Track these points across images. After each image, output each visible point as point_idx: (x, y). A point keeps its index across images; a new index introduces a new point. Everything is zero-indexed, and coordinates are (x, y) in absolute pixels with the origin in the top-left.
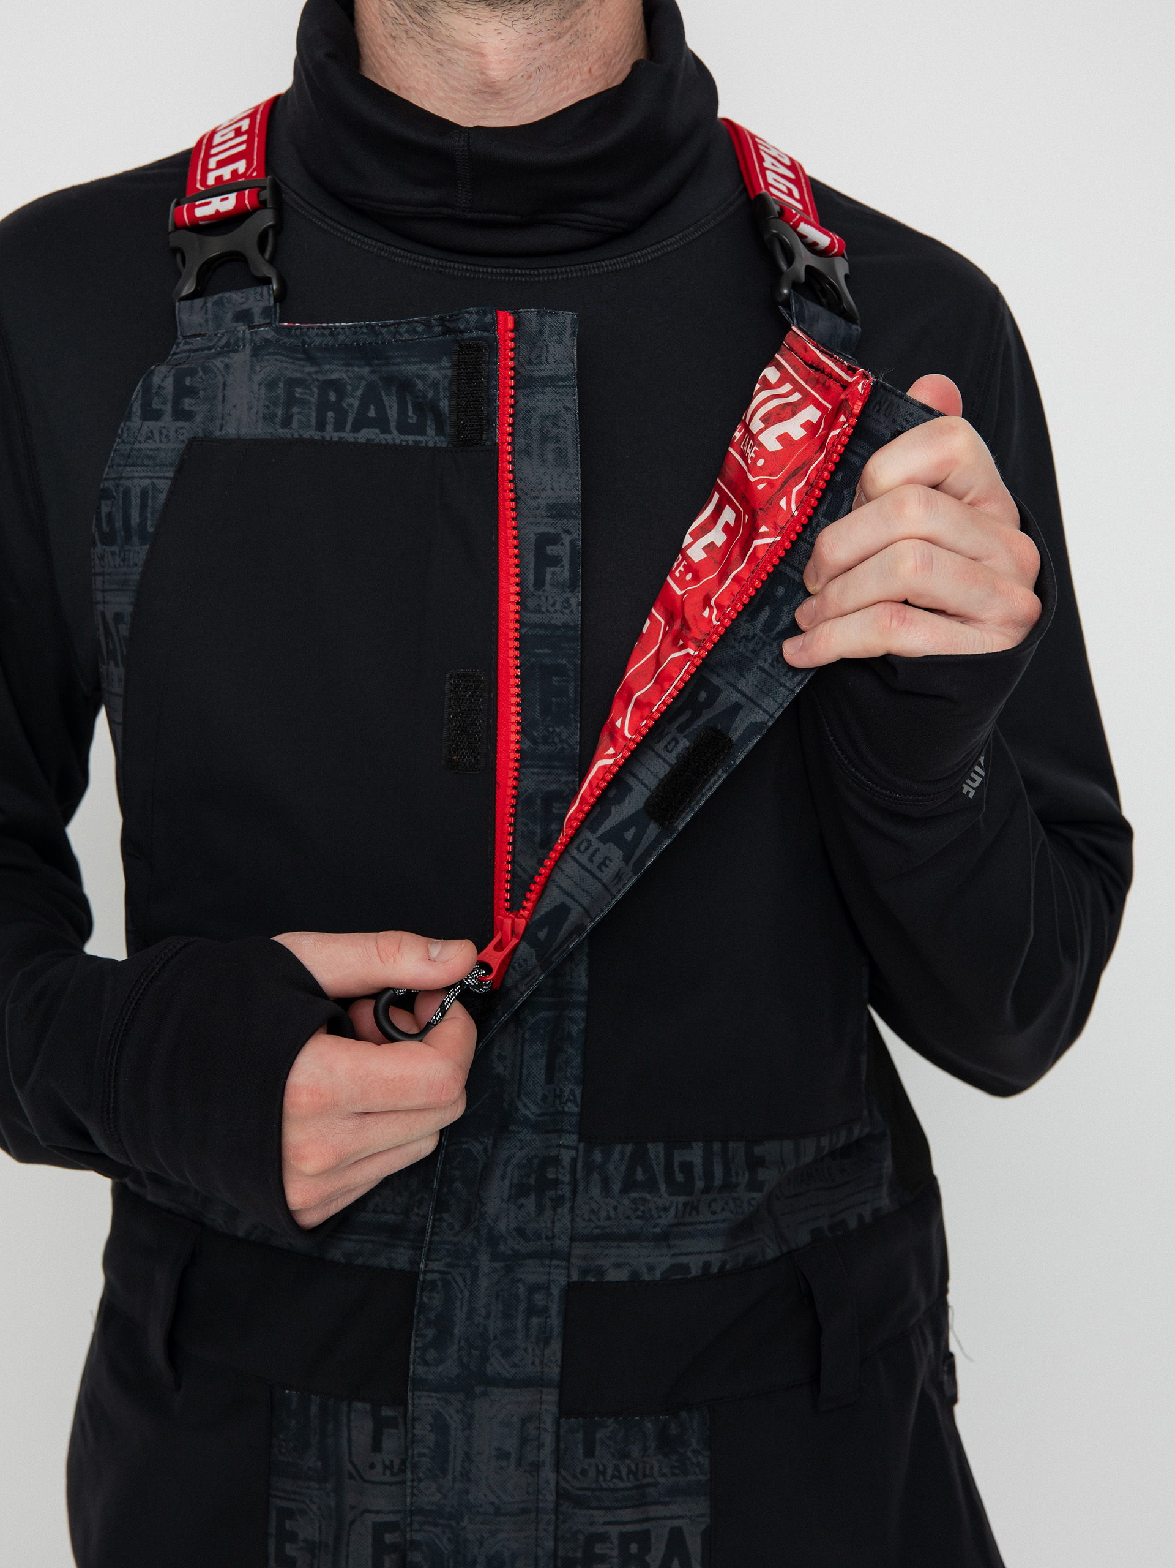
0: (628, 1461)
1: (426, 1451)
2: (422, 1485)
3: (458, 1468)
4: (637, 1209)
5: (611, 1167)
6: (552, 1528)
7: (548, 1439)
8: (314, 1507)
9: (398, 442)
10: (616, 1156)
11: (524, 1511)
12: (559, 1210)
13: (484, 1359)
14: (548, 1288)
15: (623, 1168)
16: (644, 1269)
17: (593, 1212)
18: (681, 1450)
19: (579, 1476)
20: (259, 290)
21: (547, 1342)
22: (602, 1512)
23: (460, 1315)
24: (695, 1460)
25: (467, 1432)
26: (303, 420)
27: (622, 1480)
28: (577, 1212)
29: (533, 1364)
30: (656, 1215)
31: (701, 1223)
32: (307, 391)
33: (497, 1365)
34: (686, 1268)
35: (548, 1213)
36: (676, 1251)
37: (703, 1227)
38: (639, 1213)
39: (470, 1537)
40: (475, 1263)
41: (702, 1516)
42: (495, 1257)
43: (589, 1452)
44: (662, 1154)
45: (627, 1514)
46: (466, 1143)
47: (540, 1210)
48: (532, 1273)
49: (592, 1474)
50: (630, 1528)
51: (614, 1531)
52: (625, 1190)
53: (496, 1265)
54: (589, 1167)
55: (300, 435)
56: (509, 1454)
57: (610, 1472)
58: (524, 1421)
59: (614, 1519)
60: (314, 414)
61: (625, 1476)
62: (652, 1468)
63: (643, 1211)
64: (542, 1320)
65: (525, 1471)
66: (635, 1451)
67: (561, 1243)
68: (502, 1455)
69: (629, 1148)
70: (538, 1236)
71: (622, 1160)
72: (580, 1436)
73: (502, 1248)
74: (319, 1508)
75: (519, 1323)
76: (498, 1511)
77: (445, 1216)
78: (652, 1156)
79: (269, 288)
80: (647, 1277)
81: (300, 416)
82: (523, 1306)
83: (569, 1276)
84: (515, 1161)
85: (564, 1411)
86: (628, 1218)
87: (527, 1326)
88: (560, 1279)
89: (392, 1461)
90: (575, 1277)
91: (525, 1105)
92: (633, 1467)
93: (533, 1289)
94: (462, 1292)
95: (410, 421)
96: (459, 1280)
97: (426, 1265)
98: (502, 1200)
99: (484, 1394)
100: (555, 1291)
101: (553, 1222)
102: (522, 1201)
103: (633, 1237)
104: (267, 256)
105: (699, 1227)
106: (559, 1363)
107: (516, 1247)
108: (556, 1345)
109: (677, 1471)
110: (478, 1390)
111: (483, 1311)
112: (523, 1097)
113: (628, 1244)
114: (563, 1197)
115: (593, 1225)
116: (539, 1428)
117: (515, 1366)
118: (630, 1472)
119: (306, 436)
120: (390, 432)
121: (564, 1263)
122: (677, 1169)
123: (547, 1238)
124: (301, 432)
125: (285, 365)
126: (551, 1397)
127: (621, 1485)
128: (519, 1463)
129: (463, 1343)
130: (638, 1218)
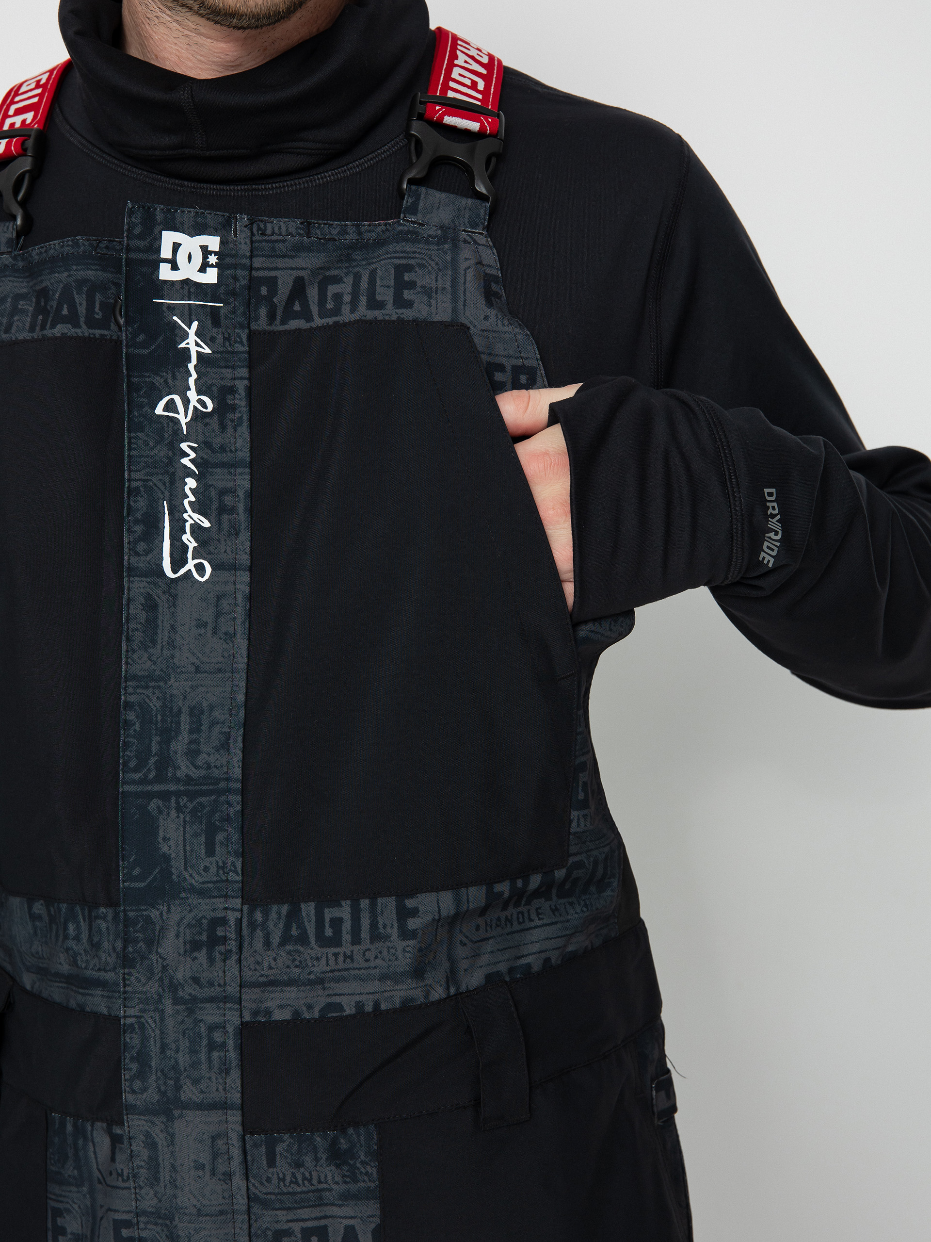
0: (302, 1170)
1: (143, 1164)
2: (143, 1191)
3: (168, 1178)
4: (294, 960)
5: (271, 924)
6: (246, 1226)
7: (236, 1152)
8: (76, 1207)
9: (87, 334)
10: (273, 915)
11: (221, 1213)
12: (228, 962)
13: (178, 1088)
14: (224, 1027)
15: (281, 925)
16: (305, 1009)
17: (258, 963)
18: (352, 1162)
19: (265, 1183)
20: (7, 224)
21: (227, 1072)
22: (284, 1212)
23: (154, 1048)
24: (363, 1170)
25: (171, 1148)
26: (20, 325)
27: (299, 1186)
28: (244, 963)
29: (217, 1090)
30: (310, 965)
31: (354, 969)
32: (29, 302)
33: (189, 1092)
34: (339, 1007)
35: (219, 964)
36: (331, 992)
37: (357, 972)
38: (297, 963)
39: (180, 1233)
40: (161, 1007)
41: (372, 1216)
42: (176, 1001)
43: (271, 1163)
44: (313, 912)
45: (305, 1213)
46: (145, 910)
47: (211, 960)
48: (210, 1015)
49: (275, 1181)
50: (309, 1224)
51: (296, 1227)
52: (282, 944)
53: (177, 1007)
54: (253, 926)
55: (16, 338)
56: (204, 1165)
57: (288, 1179)
58: (214, 1139)
59: (295, 1218)
60: (29, 320)
61: (301, 1182)
62: (326, 1176)
63: (300, 961)
64: (222, 1054)
65: (219, 1180)
66: (308, 1160)
67: (232, 989)
68: (200, 1167)
69: (285, 909)
70: (211, 984)
71: (279, 918)
72: (263, 1149)
73: (181, 993)
74: (79, 1207)
75: (203, 1056)
76: (199, 1213)
77: (132, 970)
78: (304, 914)
79: (14, 223)
80: (307, 1015)
81: (18, 323)
82: (205, 1042)
83: (241, 1016)
84: (186, 922)
85: (248, 1128)
86: (288, 967)
87: (209, 1060)
88: (233, 1020)
89: (122, 1170)
90: (247, 1018)
91: (191, 875)
92: (307, 1175)
93: (212, 1028)
94: (154, 1031)
95: (97, 317)
96: (150, 1021)
97: (125, 1012)
98: (180, 954)
99: (181, 1116)
100: (230, 1029)
101: (224, 972)
102: (196, 954)
103: (292, 982)
104: (20, 197)
105: (353, 972)
106: (239, 1089)
107: (193, 993)
108: (235, 1076)
109: (348, 1180)
110: (176, 1113)
111: (173, 1046)
112: (189, 869)
113: (289, 988)
114: (230, 951)
115: (258, 974)
116: (228, 1143)
117: (202, 1092)
118: (304, 1178)
119: (21, 338)
120: (80, 327)
121: (237, 1006)
122: (327, 924)
123: (219, 985)
124: (17, 335)
125: (15, 284)
126: (235, 1118)
127: (299, 1189)
128: (213, 1173)
129: (159, 1074)
130: (297, 966)
